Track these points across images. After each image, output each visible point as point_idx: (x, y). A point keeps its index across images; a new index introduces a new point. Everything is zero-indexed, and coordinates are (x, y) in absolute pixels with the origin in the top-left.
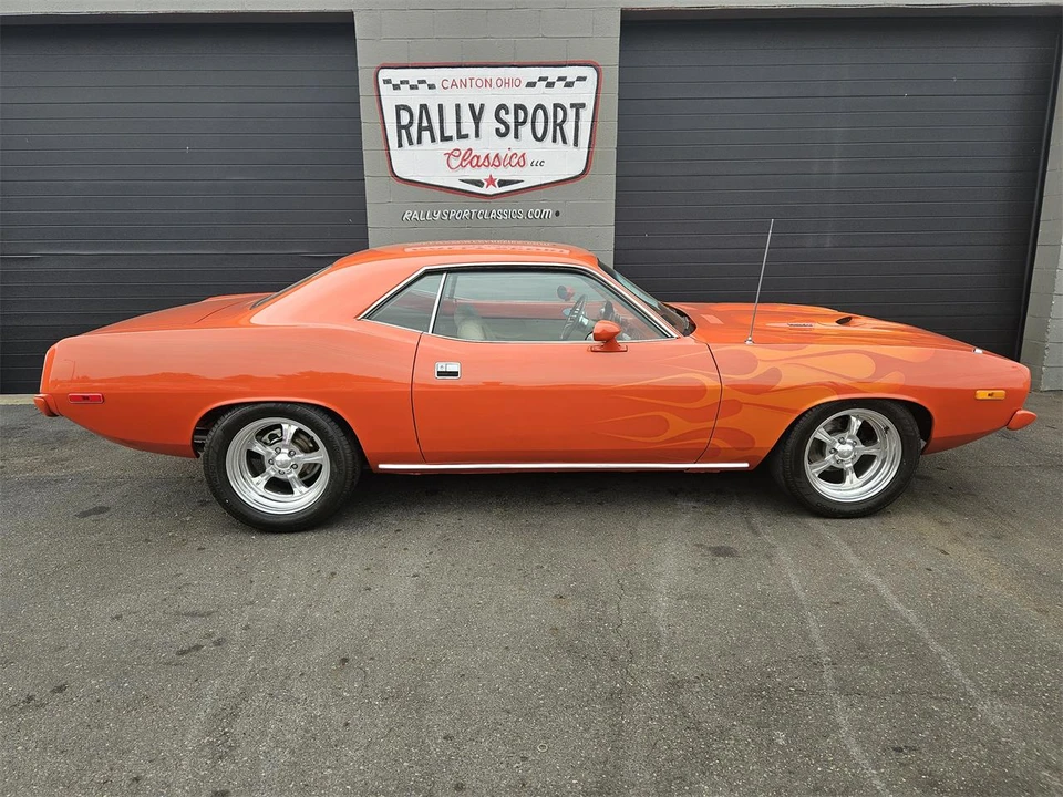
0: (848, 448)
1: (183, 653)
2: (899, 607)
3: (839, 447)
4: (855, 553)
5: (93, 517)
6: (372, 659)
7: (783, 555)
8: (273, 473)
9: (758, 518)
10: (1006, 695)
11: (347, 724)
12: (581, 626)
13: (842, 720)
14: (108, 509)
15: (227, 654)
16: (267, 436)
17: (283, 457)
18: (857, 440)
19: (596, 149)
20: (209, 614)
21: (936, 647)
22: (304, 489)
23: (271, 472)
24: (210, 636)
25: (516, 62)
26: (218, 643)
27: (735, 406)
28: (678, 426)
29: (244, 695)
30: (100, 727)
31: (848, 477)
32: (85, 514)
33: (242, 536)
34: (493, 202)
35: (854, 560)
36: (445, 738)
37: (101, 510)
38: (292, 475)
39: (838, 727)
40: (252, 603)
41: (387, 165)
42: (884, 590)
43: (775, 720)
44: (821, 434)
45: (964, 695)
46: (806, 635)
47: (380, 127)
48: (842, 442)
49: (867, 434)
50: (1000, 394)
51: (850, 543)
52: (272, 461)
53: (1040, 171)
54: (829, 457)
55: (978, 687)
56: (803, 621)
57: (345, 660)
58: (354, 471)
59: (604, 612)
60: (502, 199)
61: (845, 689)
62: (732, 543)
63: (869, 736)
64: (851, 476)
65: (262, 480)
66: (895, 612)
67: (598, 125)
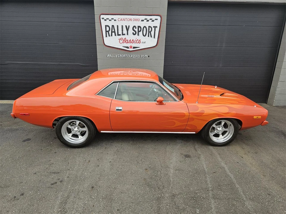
0: (221, 129)
1: (52, 184)
2: (230, 174)
3: (218, 129)
4: (220, 157)
5: (27, 142)
6: (99, 187)
7: (202, 157)
8: (73, 133)
9: (197, 146)
10: (252, 200)
11: (94, 206)
12: (151, 178)
13: (213, 206)
14: (31, 139)
15: (63, 185)
16: (72, 124)
17: (76, 129)
18: (223, 127)
19: (160, 39)
20: (58, 173)
21: (237, 186)
22: (82, 137)
23: (73, 132)
24: (59, 179)
25: (138, 14)
26: (61, 182)
27: (193, 119)
28: (178, 124)
29: (68, 197)
30: (33, 206)
31: (220, 136)
32: (24, 141)
33: (66, 149)
34: (132, 53)
35: (220, 159)
36: (117, 210)
37: (29, 140)
38: (78, 134)
39: (212, 208)
40: (69, 170)
41: (103, 42)
42: (226, 169)
43: (197, 206)
44: (214, 125)
45: (243, 200)
46: (206, 182)
47: (101, 31)
48: (219, 128)
49: (226, 126)
50: (260, 117)
51: (219, 154)
52: (73, 130)
53: (278, 48)
54: (216, 131)
55: (246, 197)
56: (206, 177)
57: (93, 187)
58: (95, 133)
59: (157, 174)
60: (134, 52)
61: (214, 198)
62: (190, 154)
63: (219, 211)
64: (221, 136)
65: (71, 135)
66: (228, 175)
67: (161, 32)
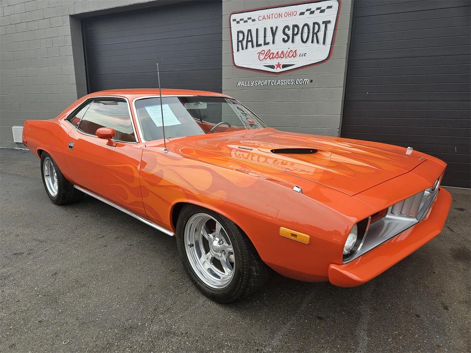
19: (335, 45)
25: (295, 3)
34: (279, 76)
41: (232, 61)
47: (230, 42)
60: (283, 75)
67: (337, 31)
